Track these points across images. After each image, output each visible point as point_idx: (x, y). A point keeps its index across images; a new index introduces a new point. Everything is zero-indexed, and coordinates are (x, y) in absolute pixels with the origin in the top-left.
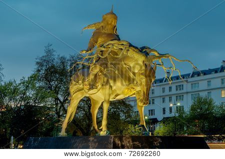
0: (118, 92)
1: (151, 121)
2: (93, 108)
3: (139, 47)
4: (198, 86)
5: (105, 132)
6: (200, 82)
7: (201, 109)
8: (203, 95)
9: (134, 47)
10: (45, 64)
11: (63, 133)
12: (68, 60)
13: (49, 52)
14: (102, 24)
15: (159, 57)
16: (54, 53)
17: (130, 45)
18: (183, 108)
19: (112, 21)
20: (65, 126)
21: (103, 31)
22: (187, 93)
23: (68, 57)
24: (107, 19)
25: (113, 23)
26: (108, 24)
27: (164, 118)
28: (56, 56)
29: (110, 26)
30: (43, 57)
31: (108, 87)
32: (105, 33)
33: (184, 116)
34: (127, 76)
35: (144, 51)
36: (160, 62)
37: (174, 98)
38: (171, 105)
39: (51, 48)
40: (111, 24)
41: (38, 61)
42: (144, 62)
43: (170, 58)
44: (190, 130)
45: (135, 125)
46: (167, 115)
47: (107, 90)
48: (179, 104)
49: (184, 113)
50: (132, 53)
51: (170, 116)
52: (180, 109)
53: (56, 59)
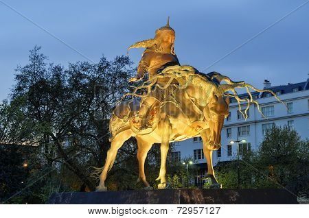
0: (180, 132)
1: (199, 168)
2: (140, 152)
3: (206, 73)
4: (272, 111)
5: (165, 185)
6: (275, 105)
7: (278, 148)
8: (280, 125)
9: (201, 74)
10: (30, 78)
11: (102, 187)
12: (66, 72)
13: (36, 59)
14: (155, 42)
15: (232, 87)
16: (45, 61)
17: (197, 72)
18: (249, 147)
19: (169, 38)
20: (103, 176)
21: (157, 51)
22: (256, 122)
23: (66, 67)
24: (162, 35)
25: (170, 41)
26: (163, 41)
27: (219, 163)
28: (48, 66)
29: (165, 44)
30: (27, 67)
31: (167, 125)
32: (159, 54)
33: (251, 159)
34: (191, 110)
35: (212, 78)
36: (233, 91)
37: (234, 131)
38: (232, 143)
39: (39, 52)
40: (167, 42)
41: (19, 73)
42: (214, 93)
43: (246, 86)
44: (261, 181)
45: (173, 175)
46: (225, 157)
47: (165, 129)
48: (244, 141)
49: (251, 154)
50: (197, 82)
51: (229, 160)
52: (244, 149)
53: (47, 70)
